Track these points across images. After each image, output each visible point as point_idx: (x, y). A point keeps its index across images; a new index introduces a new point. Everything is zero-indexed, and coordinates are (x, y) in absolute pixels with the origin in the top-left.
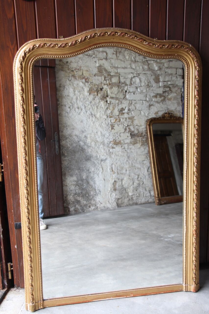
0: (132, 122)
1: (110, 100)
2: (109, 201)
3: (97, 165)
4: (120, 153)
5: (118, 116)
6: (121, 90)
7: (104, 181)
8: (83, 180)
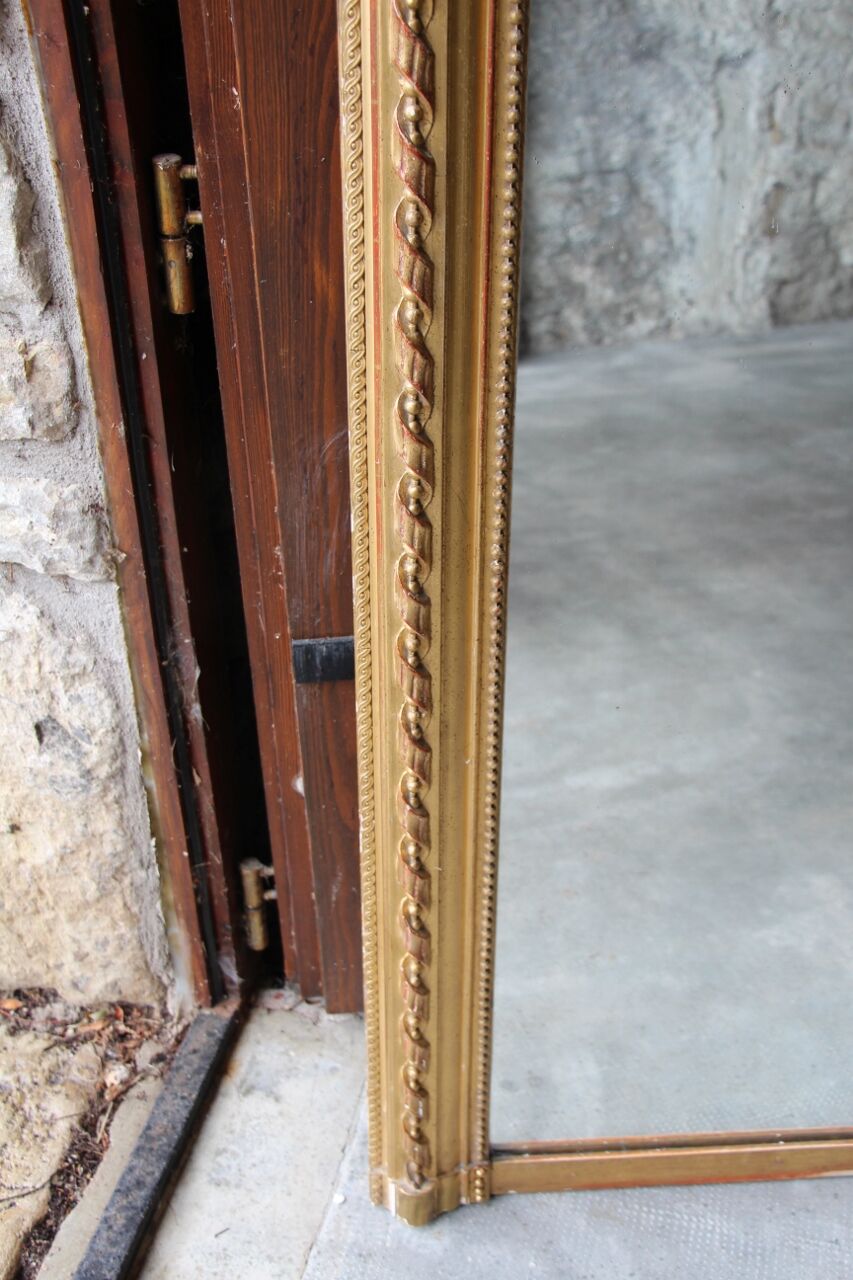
2: (731, 294)
3: (695, 88)
4: (831, 17)
7: (719, 182)
8: (611, 172)
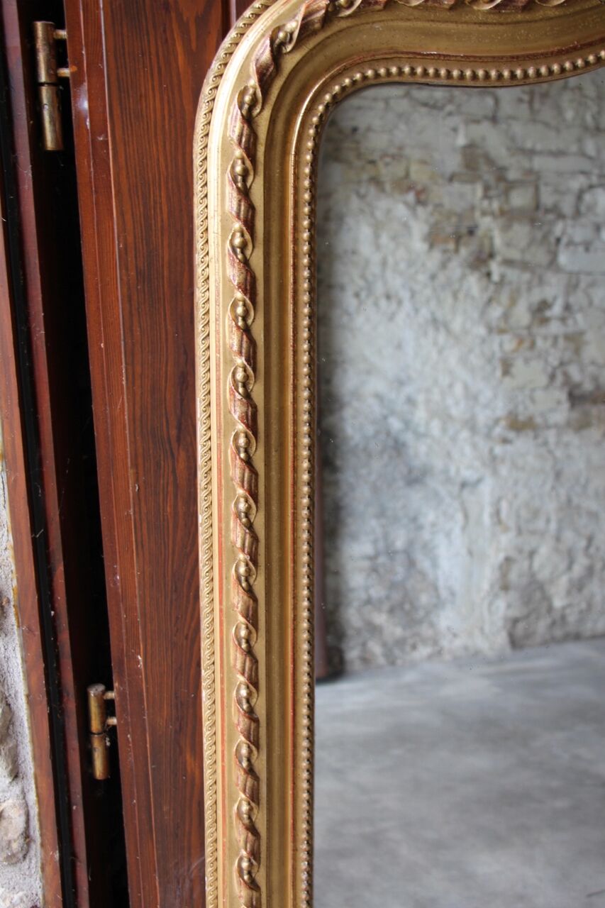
0: (577, 351)
1: (504, 269)
2: (482, 630)
3: (448, 500)
4: (530, 459)
5: (529, 328)
6: (539, 235)
7: (468, 558)
8: (395, 552)
